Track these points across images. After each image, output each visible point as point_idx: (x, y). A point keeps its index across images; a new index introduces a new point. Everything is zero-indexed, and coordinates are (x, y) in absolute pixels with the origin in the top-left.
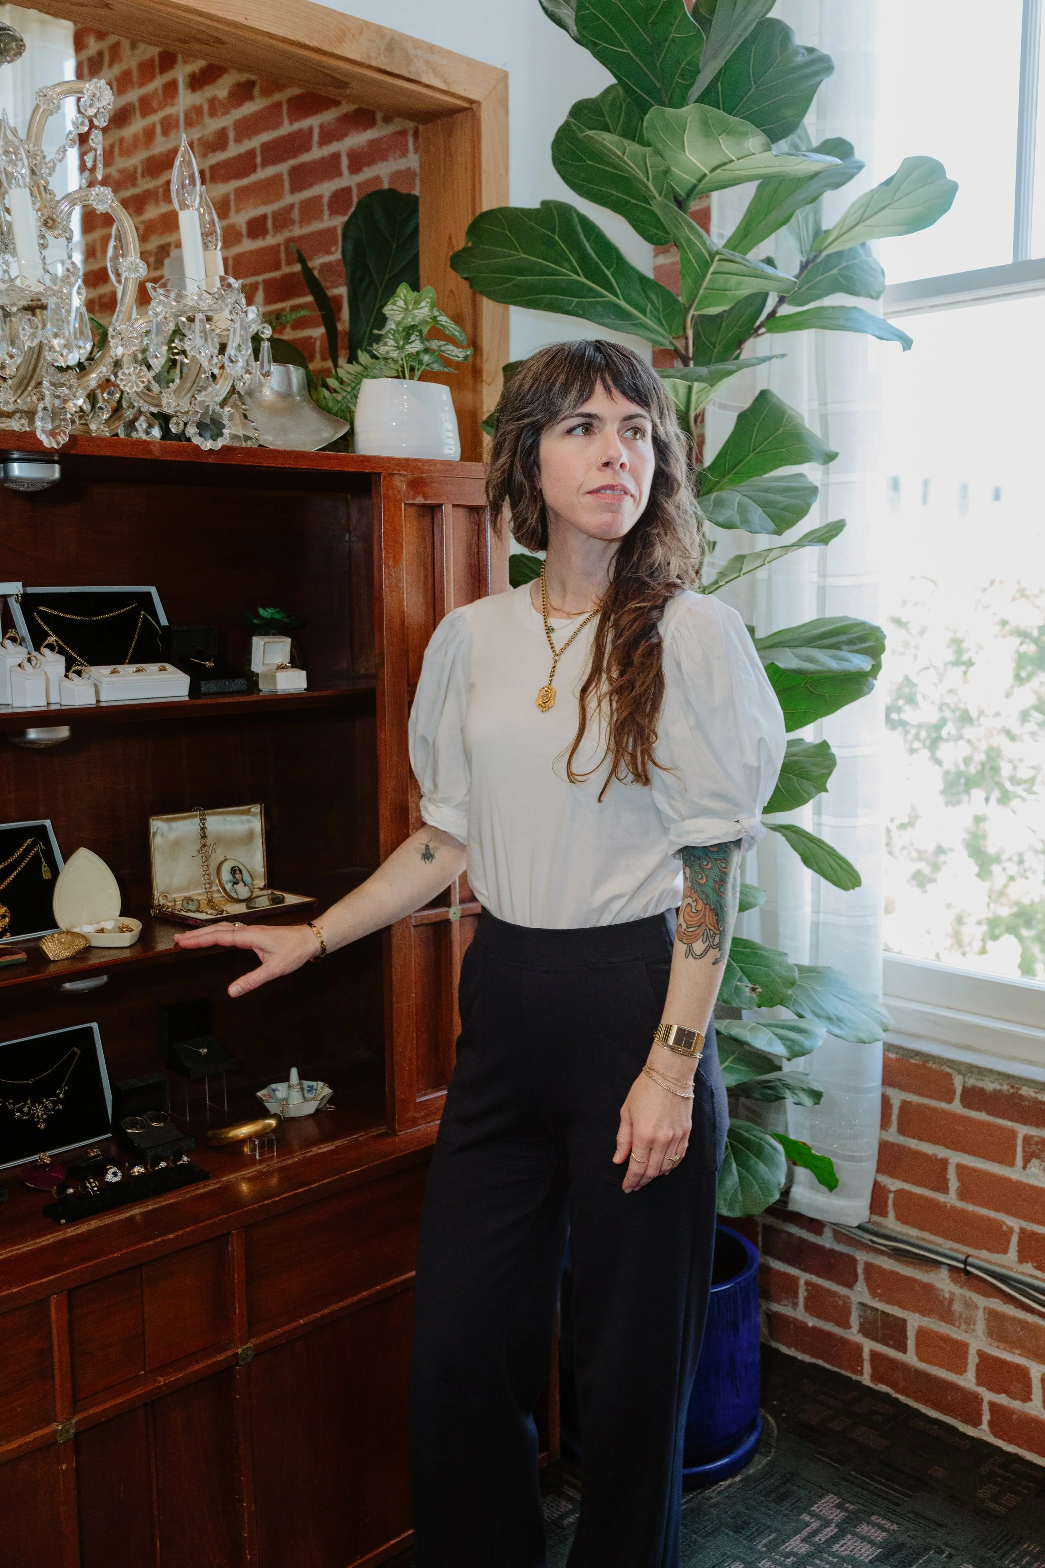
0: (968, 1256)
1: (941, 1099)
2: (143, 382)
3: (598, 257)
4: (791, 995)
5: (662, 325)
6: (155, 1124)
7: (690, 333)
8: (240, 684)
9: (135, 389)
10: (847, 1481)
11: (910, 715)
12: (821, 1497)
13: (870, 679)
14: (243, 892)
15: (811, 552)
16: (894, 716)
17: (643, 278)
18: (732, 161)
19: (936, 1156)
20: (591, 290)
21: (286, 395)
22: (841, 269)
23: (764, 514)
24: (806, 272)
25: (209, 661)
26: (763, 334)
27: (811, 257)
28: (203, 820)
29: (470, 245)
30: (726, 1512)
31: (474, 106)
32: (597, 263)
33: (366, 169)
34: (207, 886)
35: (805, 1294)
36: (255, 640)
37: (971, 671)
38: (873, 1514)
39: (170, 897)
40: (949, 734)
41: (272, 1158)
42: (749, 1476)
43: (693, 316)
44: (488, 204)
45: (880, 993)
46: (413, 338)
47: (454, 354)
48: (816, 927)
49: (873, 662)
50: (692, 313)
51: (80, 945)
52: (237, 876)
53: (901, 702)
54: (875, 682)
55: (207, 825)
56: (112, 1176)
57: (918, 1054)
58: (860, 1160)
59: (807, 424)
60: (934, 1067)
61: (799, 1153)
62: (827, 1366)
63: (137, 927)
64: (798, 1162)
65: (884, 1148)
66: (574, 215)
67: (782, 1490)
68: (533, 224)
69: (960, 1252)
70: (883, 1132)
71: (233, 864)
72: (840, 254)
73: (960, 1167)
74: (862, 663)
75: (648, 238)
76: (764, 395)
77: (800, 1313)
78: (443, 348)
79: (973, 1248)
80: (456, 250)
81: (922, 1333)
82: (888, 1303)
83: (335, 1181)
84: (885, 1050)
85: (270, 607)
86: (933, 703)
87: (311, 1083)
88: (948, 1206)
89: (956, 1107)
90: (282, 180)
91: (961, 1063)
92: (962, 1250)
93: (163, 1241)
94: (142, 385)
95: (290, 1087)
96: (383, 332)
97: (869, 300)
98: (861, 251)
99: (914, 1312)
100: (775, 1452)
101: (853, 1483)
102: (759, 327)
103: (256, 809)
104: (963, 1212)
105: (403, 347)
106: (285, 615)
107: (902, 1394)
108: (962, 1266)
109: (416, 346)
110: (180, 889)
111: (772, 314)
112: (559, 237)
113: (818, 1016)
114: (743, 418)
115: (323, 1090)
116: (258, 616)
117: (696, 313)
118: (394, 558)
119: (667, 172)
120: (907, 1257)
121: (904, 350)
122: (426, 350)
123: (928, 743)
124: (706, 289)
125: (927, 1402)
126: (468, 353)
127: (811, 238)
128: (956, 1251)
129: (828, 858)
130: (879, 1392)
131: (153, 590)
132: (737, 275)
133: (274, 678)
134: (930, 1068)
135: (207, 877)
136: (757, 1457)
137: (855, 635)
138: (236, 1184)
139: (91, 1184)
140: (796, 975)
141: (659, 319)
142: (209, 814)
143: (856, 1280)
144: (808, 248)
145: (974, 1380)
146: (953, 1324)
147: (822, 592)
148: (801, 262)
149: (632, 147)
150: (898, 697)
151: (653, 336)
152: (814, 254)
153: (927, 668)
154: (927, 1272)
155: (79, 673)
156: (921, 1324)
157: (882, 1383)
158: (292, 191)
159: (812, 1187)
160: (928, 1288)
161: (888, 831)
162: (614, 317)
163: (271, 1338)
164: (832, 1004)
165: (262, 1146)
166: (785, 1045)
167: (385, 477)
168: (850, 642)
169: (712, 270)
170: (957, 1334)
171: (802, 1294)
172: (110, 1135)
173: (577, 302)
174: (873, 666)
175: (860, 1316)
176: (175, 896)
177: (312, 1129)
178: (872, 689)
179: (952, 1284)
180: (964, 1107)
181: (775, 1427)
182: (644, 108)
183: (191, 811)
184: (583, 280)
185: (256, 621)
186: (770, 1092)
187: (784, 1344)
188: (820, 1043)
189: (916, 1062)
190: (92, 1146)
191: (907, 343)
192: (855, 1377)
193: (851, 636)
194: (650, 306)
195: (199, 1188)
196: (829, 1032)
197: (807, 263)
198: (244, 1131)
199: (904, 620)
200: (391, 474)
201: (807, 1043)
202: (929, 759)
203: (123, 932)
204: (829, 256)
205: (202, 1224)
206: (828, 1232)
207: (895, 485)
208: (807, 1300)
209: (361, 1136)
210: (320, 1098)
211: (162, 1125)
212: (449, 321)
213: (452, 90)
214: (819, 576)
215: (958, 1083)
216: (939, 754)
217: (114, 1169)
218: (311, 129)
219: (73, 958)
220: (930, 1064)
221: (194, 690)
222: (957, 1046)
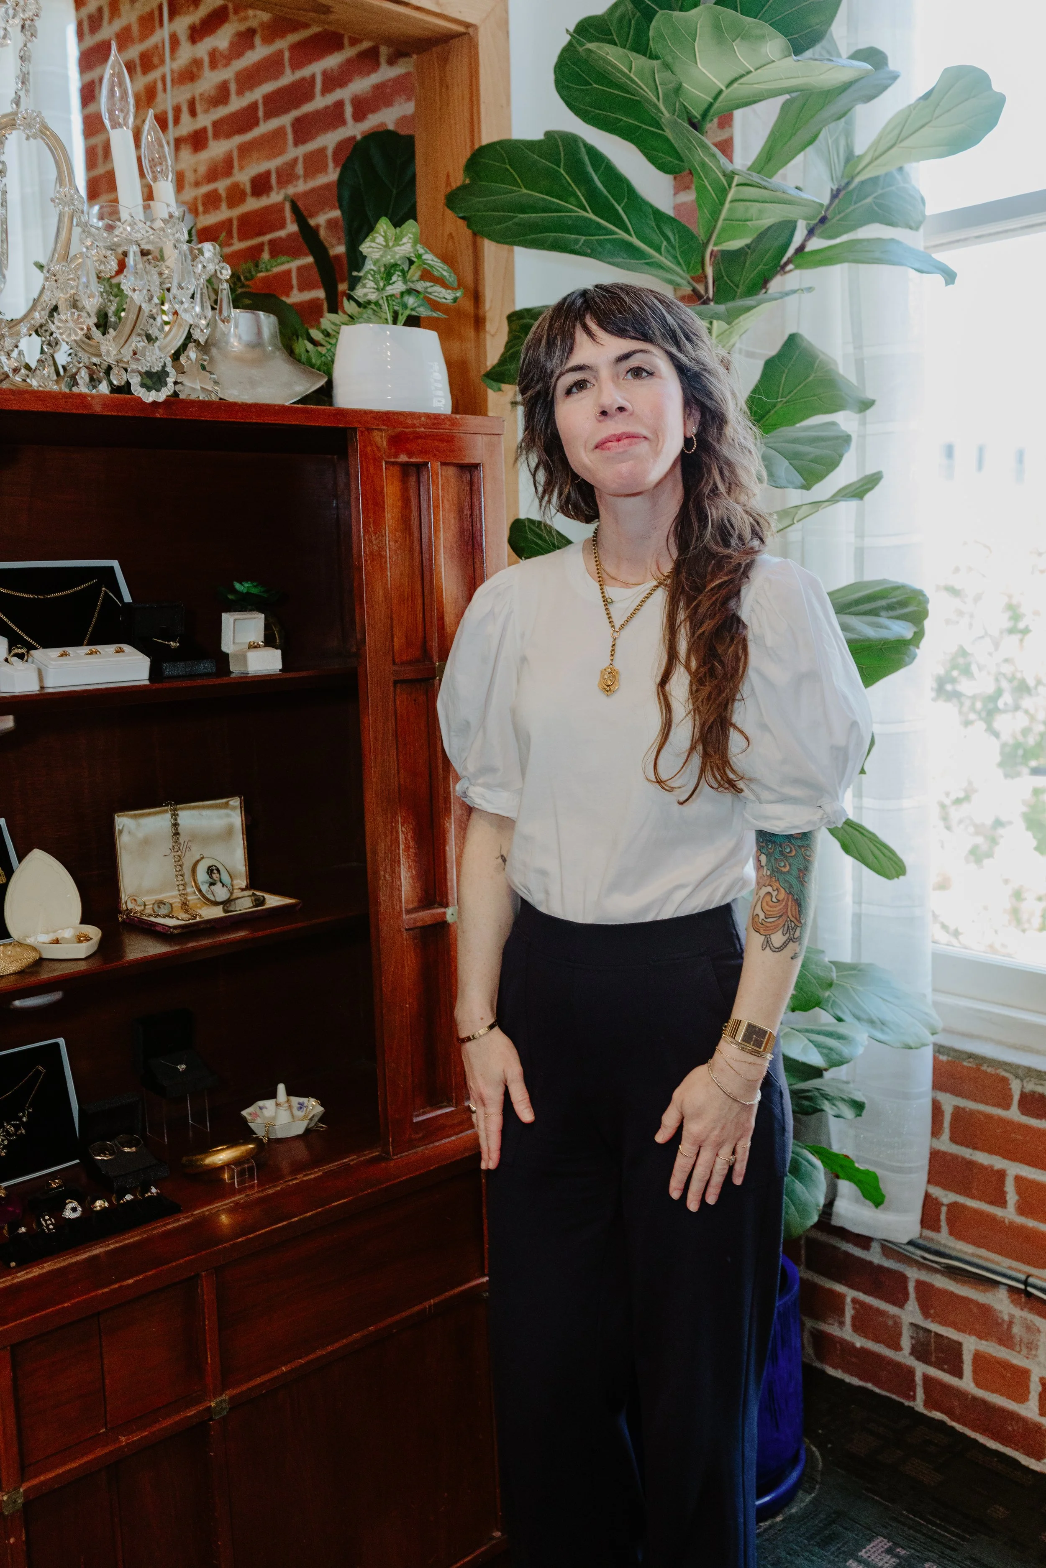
0: (1028, 1277)
1: (997, 1105)
2: (82, 329)
3: (608, 191)
4: (829, 997)
5: (679, 264)
6: (126, 1150)
7: (709, 271)
8: (206, 666)
9: (73, 337)
10: (899, 1522)
11: (966, 687)
12: (870, 1540)
13: (912, 648)
14: (221, 893)
15: (847, 508)
16: (949, 687)
17: (658, 215)
18: (749, 72)
19: (992, 1167)
20: (599, 226)
21: (257, 344)
22: (875, 198)
23: (791, 467)
24: (837, 201)
25: (174, 641)
26: (791, 271)
27: (843, 184)
28: (175, 816)
29: (467, 181)
30: (766, 1558)
31: (471, 31)
32: (606, 197)
33: (370, 116)
34: (181, 887)
35: (853, 1312)
36: (224, 616)
37: (1028, 638)
38: (927, 1561)
39: (139, 901)
40: (1006, 704)
41: (252, 1187)
42: (791, 1515)
43: (712, 251)
44: (487, 137)
45: (928, 991)
46: (394, 278)
47: (441, 296)
48: (858, 918)
49: (914, 629)
50: (710, 248)
51: (29, 957)
52: (214, 876)
53: (955, 673)
54: (917, 651)
55: (179, 821)
56: (71, 1211)
57: (971, 1056)
58: (910, 1171)
59: (841, 371)
60: (989, 1070)
61: (842, 1166)
62: (877, 1390)
63: (97, 936)
64: (841, 1175)
65: (935, 1155)
66: (581, 145)
67: (827, 1532)
68: (536, 157)
69: (1020, 1272)
70: (935, 1140)
71: (209, 862)
72: (875, 180)
73: (1018, 1179)
74: (901, 630)
75: (662, 167)
76: (792, 340)
77: (846, 1333)
78: (429, 290)
79: (1034, 1267)
80: (454, 187)
81: (979, 1359)
82: (941, 1323)
83: (320, 1213)
84: (934, 1051)
85: (247, 581)
86: (989, 673)
87: (302, 1100)
88: (1007, 1221)
89: (1014, 1114)
90: (285, 134)
91: (1018, 1067)
92: (1020, 1269)
93: (121, 1287)
94: (80, 333)
95: (277, 1105)
96: (361, 274)
97: (908, 231)
98: (898, 177)
99: (970, 1334)
100: (820, 1488)
101: (904, 1524)
102: (786, 264)
103: (235, 802)
104: (1022, 1228)
105: (383, 289)
106: (263, 589)
107: (958, 1422)
108: (1022, 1286)
109: (397, 286)
110: (150, 892)
111: (801, 249)
112: (564, 170)
113: (858, 1019)
114: (771, 366)
115: (314, 1107)
116: (234, 591)
117: (716, 249)
118: (374, 522)
119: (678, 89)
120: (962, 1275)
121: (947, 284)
122: (410, 291)
123: (984, 714)
124: (725, 220)
125: (984, 1431)
126: (458, 295)
127: (842, 163)
128: (1016, 1270)
129: (872, 846)
130: (933, 1419)
131: (115, 564)
132: (758, 201)
133: (243, 658)
134: (985, 1072)
135: (180, 878)
136: (800, 1493)
137: (894, 600)
138: (216, 1214)
139: (46, 1221)
140: (834, 975)
141: (675, 257)
142: (180, 809)
143: (906, 1298)
144: (839, 174)
145: (1037, 1410)
146: (1013, 1349)
147: (860, 554)
148: (832, 190)
149: (639, 61)
150: (954, 667)
151: (669, 276)
152: (846, 181)
153: (982, 637)
154: (984, 1292)
155: (21, 656)
156: (978, 1348)
157: (936, 1410)
158: (296, 144)
159: (857, 1201)
160: (986, 1311)
161: (943, 806)
162: (625, 256)
163: (249, 1389)
164: (874, 1006)
165: (241, 1174)
166: (821, 1053)
167: (362, 432)
168: (890, 607)
169: (729, 198)
170: (1017, 1359)
171: (849, 1312)
172: (78, 1161)
173: (585, 241)
174: (915, 633)
175: (912, 1338)
176: (144, 899)
177: (301, 1152)
178: (914, 658)
179: (1011, 1306)
180: (1023, 1113)
181: (820, 1459)
182: (649, 15)
183: (161, 806)
184: (591, 216)
185: (230, 597)
186: (806, 1103)
187: (831, 1366)
188: (860, 1051)
189: (970, 1065)
190: (53, 1176)
191: (950, 277)
192: (907, 1403)
193: (889, 601)
194: (665, 243)
195: (168, 1224)
196: (871, 1037)
197: (839, 191)
198: (223, 1156)
199: (957, 587)
200: (370, 430)
201: (846, 1050)
202: (986, 730)
203: (80, 942)
204: (863, 183)
205: (166, 1267)
206: (876, 1247)
207: (949, 451)
208: (854, 1318)
209: (353, 1160)
210: (309, 1117)
211: (134, 1149)
212: (436, 259)
213: (445, 13)
214: (856, 537)
215: (1016, 1087)
216: (996, 725)
217: (75, 1204)
218: (313, 77)
219: (20, 973)
220: (984, 1068)
221: (155, 672)
222: (1015, 1047)
